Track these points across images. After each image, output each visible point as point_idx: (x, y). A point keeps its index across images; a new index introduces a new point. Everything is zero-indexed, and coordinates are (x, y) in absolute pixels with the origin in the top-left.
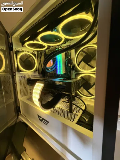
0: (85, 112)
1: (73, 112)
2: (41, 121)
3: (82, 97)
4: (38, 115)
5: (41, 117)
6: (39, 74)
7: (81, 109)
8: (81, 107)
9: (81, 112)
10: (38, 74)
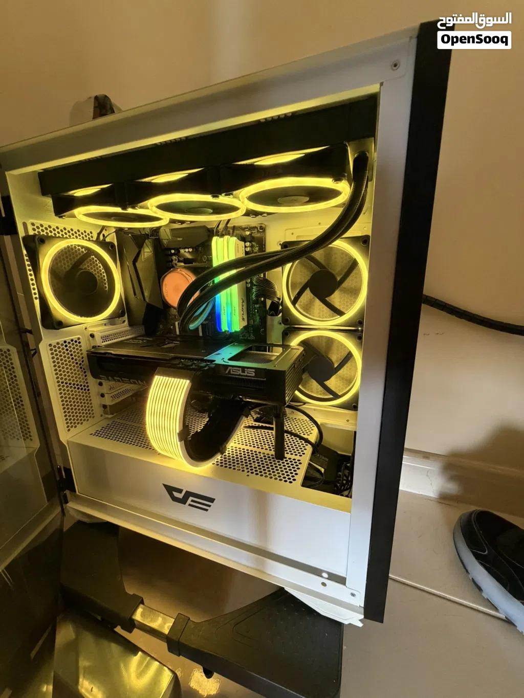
0: (318, 448)
1: (286, 455)
2: (183, 501)
3: (305, 403)
4: (165, 486)
5: (180, 491)
6: (130, 325)
7: (307, 441)
8: (306, 436)
9: (309, 449)
10: (128, 328)
